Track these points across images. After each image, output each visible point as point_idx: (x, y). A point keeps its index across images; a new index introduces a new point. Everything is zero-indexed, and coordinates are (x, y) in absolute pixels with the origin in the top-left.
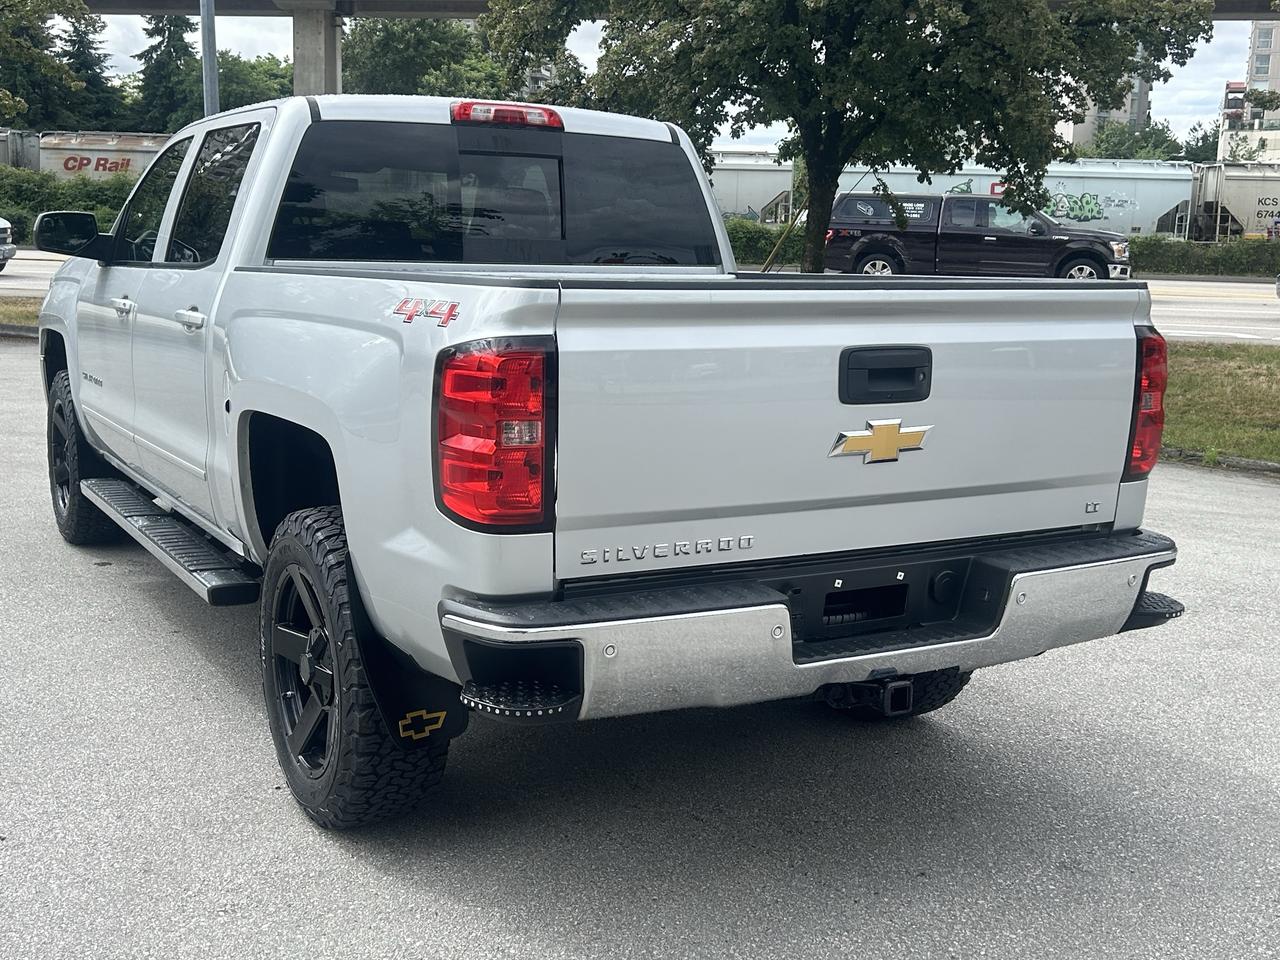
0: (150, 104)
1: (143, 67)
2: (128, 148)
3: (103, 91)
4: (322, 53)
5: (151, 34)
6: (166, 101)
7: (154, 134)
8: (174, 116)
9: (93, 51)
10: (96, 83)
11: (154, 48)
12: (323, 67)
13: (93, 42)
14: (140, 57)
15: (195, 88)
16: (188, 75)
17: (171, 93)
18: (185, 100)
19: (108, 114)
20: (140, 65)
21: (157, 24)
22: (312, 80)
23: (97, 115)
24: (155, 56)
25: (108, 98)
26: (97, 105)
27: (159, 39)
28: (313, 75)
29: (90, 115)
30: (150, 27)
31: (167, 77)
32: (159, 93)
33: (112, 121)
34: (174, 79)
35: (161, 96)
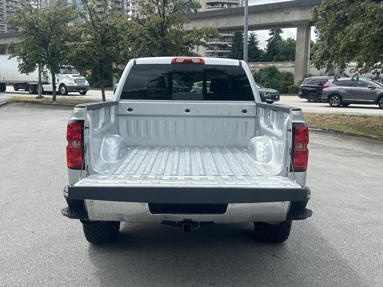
0: (269, 54)
1: (268, 44)
2: (256, 66)
3: (257, 51)
4: (305, 37)
5: (270, 34)
6: (273, 53)
7: (263, 62)
8: (275, 57)
9: (255, 40)
10: (256, 49)
11: (271, 38)
12: (305, 41)
13: (255, 38)
14: (267, 41)
15: (281, 49)
16: (280, 45)
17: (274, 50)
18: (278, 52)
19: (258, 57)
20: (267, 43)
21: (272, 32)
22: (301, 45)
23: (255, 57)
24: (271, 40)
25: (258, 53)
26: (255, 55)
27: (272, 36)
28: (302, 44)
29: (253, 58)
30: (270, 33)
31: (274, 46)
32: (271, 51)
33: (259, 59)
34: (276, 46)
35: (272, 51)
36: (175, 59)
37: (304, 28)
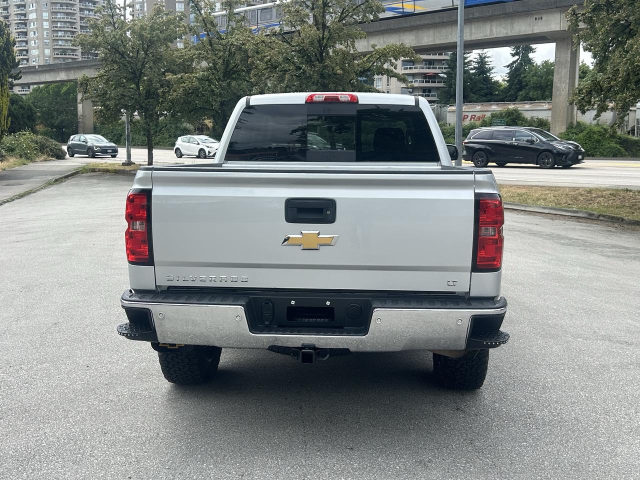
0: (510, 88)
1: (509, 71)
2: (485, 109)
3: (490, 84)
4: (569, 59)
5: (513, 55)
6: (518, 86)
7: (498, 103)
8: (521, 93)
9: (487, 66)
10: (488, 80)
11: (514, 62)
12: (569, 65)
13: (487, 62)
14: (508, 66)
15: (531, 79)
16: (529, 73)
17: (520, 82)
18: (527, 85)
19: (491, 94)
20: (508, 70)
21: (517, 51)
22: (563, 72)
23: (486, 95)
24: (514, 66)
25: (492, 86)
26: (486, 90)
27: (517, 57)
28: (564, 69)
29: (483, 95)
30: (513, 52)
31: (519, 75)
32: (515, 83)
33: (493, 97)
34: (522, 76)
35: (516, 85)
36: (311, 96)
37: (568, 44)
